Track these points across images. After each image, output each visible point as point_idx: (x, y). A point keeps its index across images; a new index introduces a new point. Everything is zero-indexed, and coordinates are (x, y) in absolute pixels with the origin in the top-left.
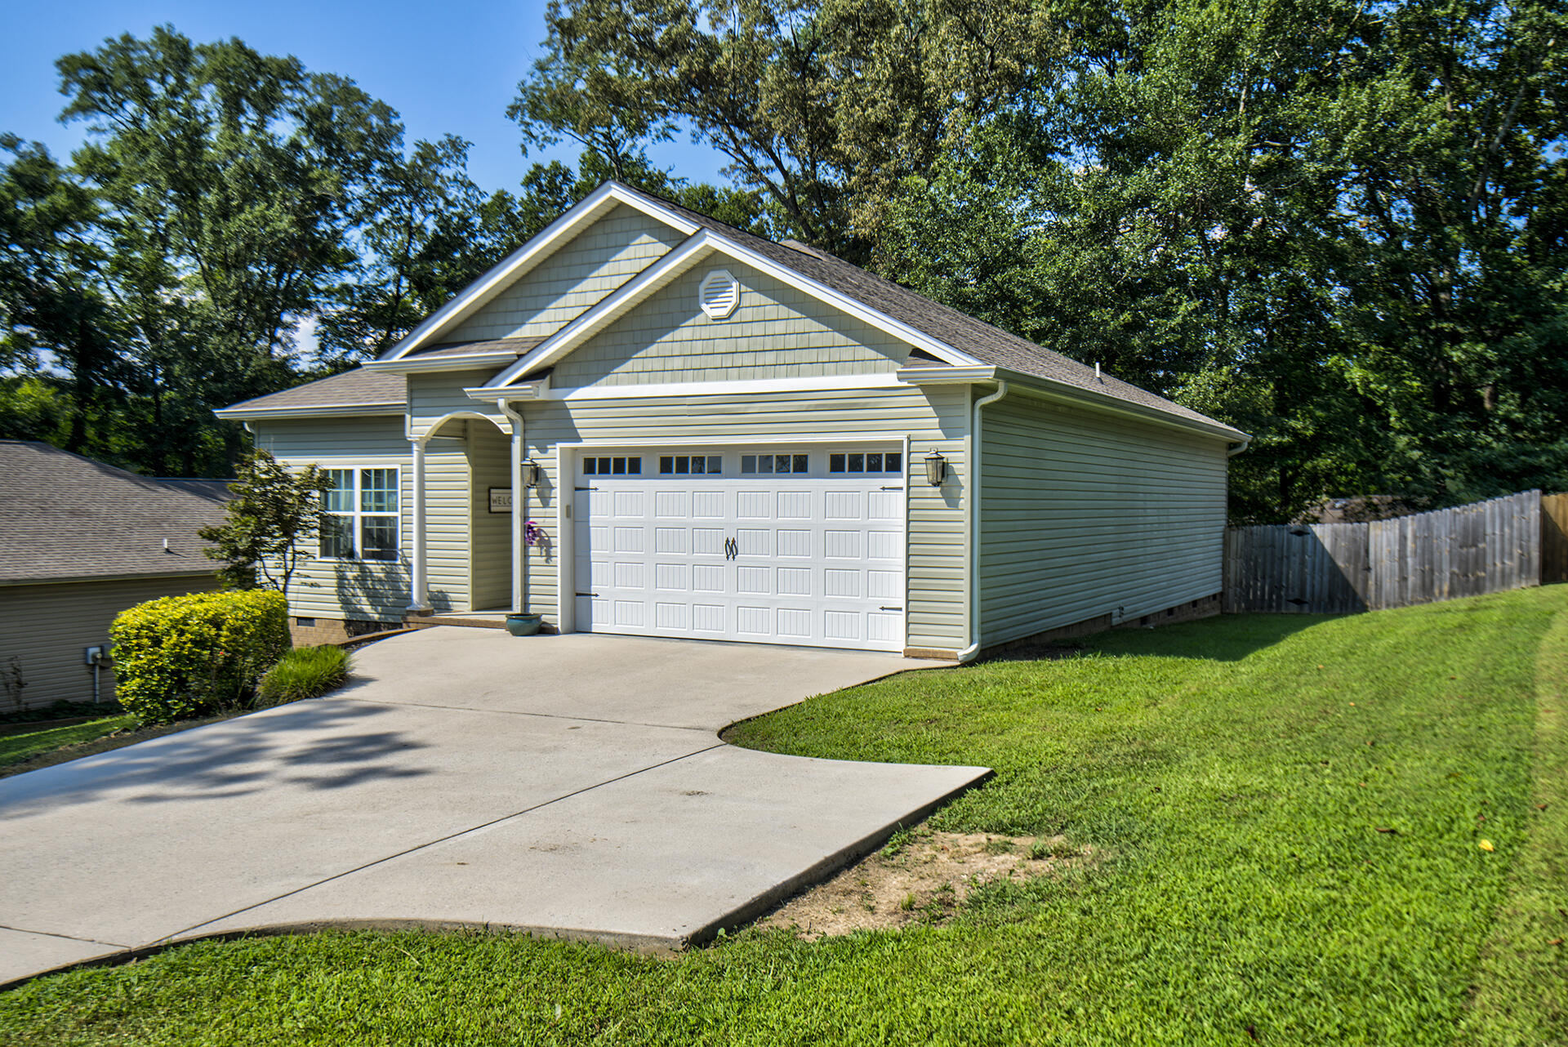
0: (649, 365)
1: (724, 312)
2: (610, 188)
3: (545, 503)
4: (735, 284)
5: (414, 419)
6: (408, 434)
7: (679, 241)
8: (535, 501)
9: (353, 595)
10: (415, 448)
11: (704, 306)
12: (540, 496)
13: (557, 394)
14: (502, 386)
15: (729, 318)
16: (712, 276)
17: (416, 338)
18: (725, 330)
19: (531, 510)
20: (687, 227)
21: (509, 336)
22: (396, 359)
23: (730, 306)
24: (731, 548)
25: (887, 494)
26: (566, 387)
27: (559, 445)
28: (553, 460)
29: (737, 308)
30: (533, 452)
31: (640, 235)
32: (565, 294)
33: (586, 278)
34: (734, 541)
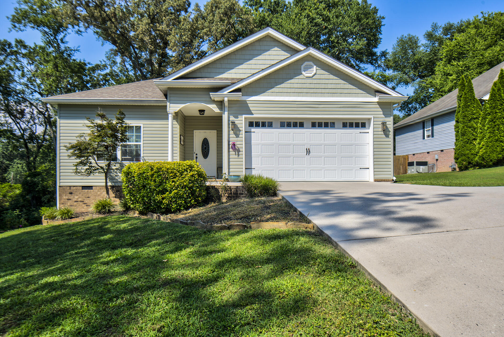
0: (281, 90)
1: (311, 75)
2: (268, 30)
3: (237, 136)
4: (315, 67)
5: (171, 105)
6: (168, 110)
7: (297, 51)
8: (232, 135)
9: (116, 176)
10: (170, 116)
11: (303, 73)
12: (235, 134)
13: (244, 98)
14: (225, 93)
15: (312, 77)
16: (306, 63)
17: (179, 73)
18: (309, 81)
19: (230, 139)
20: (301, 47)
21: (218, 77)
22: (169, 80)
23: (313, 73)
24: (308, 152)
25: (361, 134)
26: (247, 96)
27: (244, 116)
28: (241, 122)
29: (315, 74)
30: (232, 118)
31: (275, 47)
32: (243, 64)
33: (252, 59)
34: (309, 149)
